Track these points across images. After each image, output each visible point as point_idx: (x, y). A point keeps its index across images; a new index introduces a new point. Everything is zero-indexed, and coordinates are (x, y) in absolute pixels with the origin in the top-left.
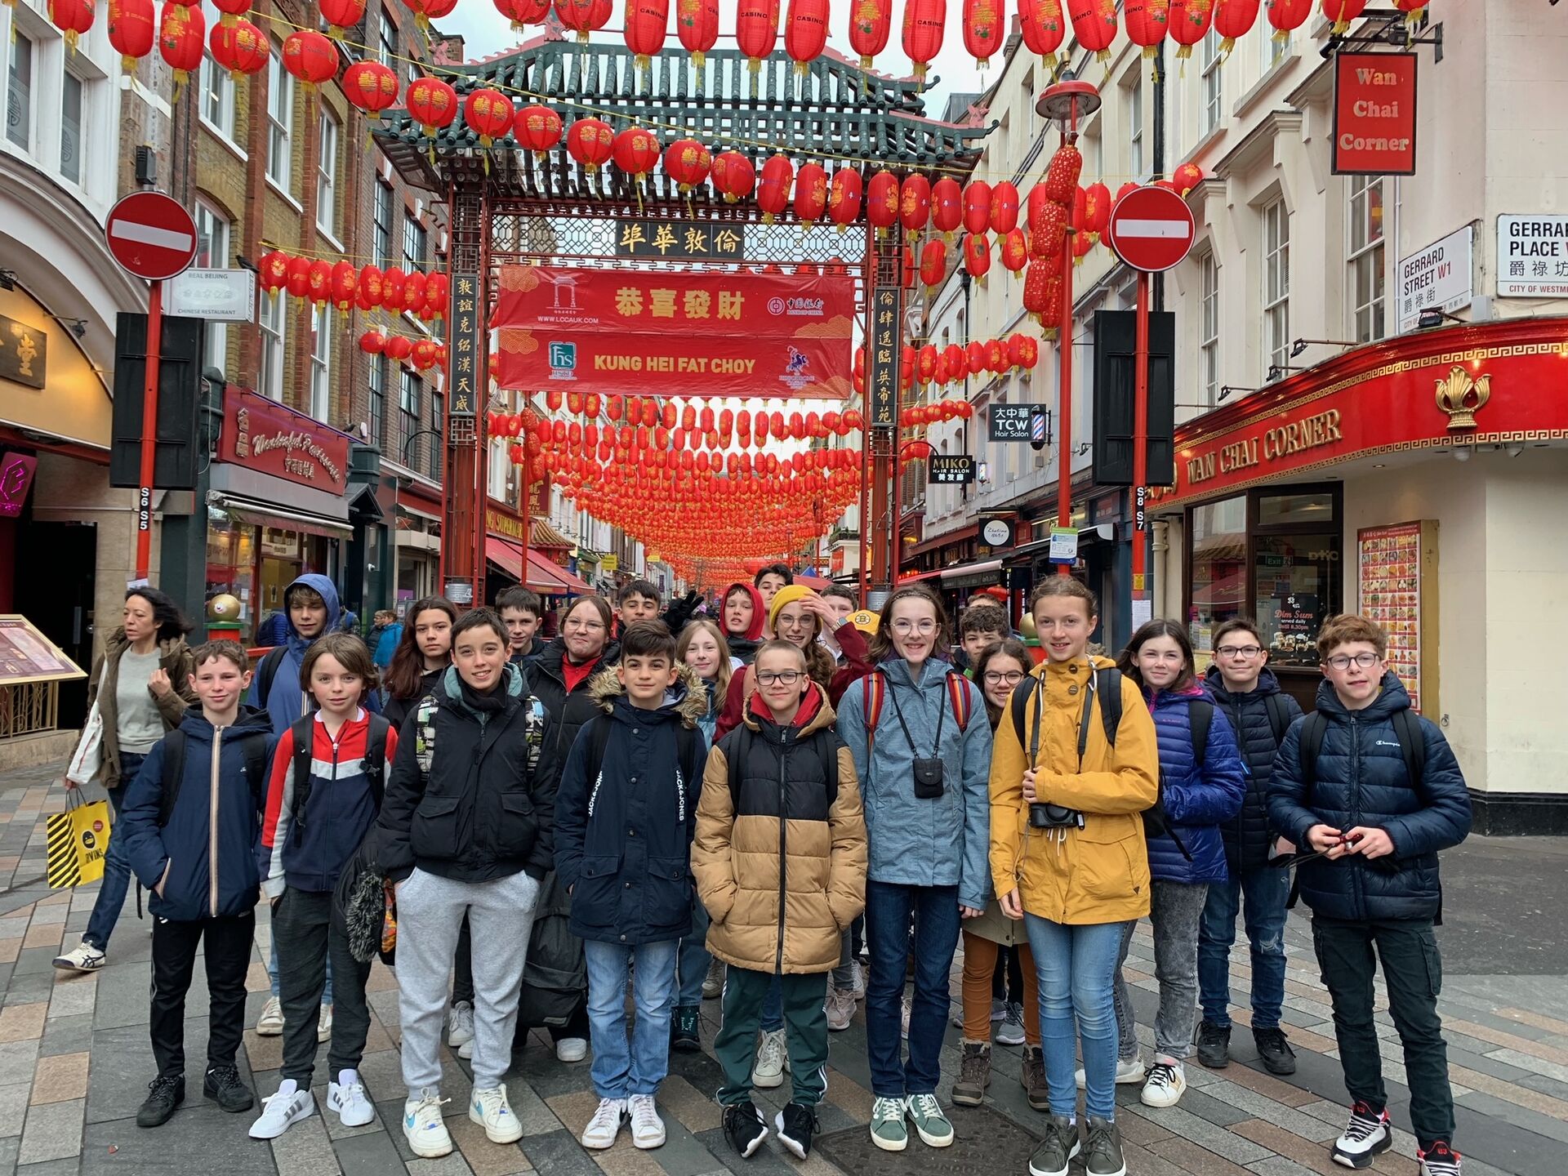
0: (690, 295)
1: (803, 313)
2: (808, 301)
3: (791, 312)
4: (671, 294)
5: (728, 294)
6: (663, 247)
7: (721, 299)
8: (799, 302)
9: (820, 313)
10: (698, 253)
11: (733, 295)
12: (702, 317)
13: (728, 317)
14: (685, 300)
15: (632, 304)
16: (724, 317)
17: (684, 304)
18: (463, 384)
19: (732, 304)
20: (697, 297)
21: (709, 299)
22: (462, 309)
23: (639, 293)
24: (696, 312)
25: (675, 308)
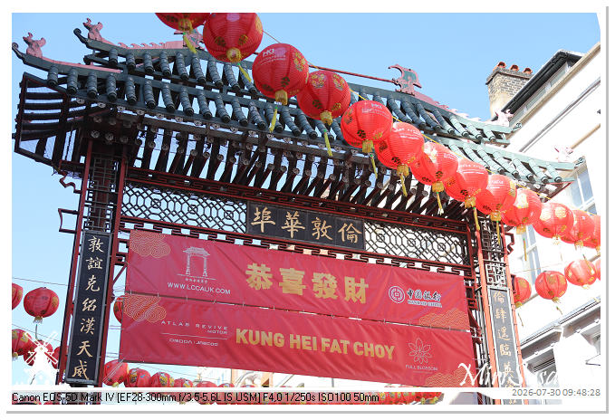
0: (317, 277)
1: (424, 303)
2: (426, 293)
3: (411, 302)
4: (300, 275)
5: (353, 279)
6: (292, 231)
7: (347, 284)
8: (418, 292)
9: (439, 305)
10: (323, 239)
11: (357, 281)
12: (330, 298)
13: (355, 300)
14: (313, 280)
15: (262, 279)
16: (351, 300)
17: (312, 285)
18: (84, 347)
19: (357, 289)
20: (324, 279)
21: (335, 282)
22: (90, 267)
23: (269, 269)
24: (324, 293)
25: (304, 287)
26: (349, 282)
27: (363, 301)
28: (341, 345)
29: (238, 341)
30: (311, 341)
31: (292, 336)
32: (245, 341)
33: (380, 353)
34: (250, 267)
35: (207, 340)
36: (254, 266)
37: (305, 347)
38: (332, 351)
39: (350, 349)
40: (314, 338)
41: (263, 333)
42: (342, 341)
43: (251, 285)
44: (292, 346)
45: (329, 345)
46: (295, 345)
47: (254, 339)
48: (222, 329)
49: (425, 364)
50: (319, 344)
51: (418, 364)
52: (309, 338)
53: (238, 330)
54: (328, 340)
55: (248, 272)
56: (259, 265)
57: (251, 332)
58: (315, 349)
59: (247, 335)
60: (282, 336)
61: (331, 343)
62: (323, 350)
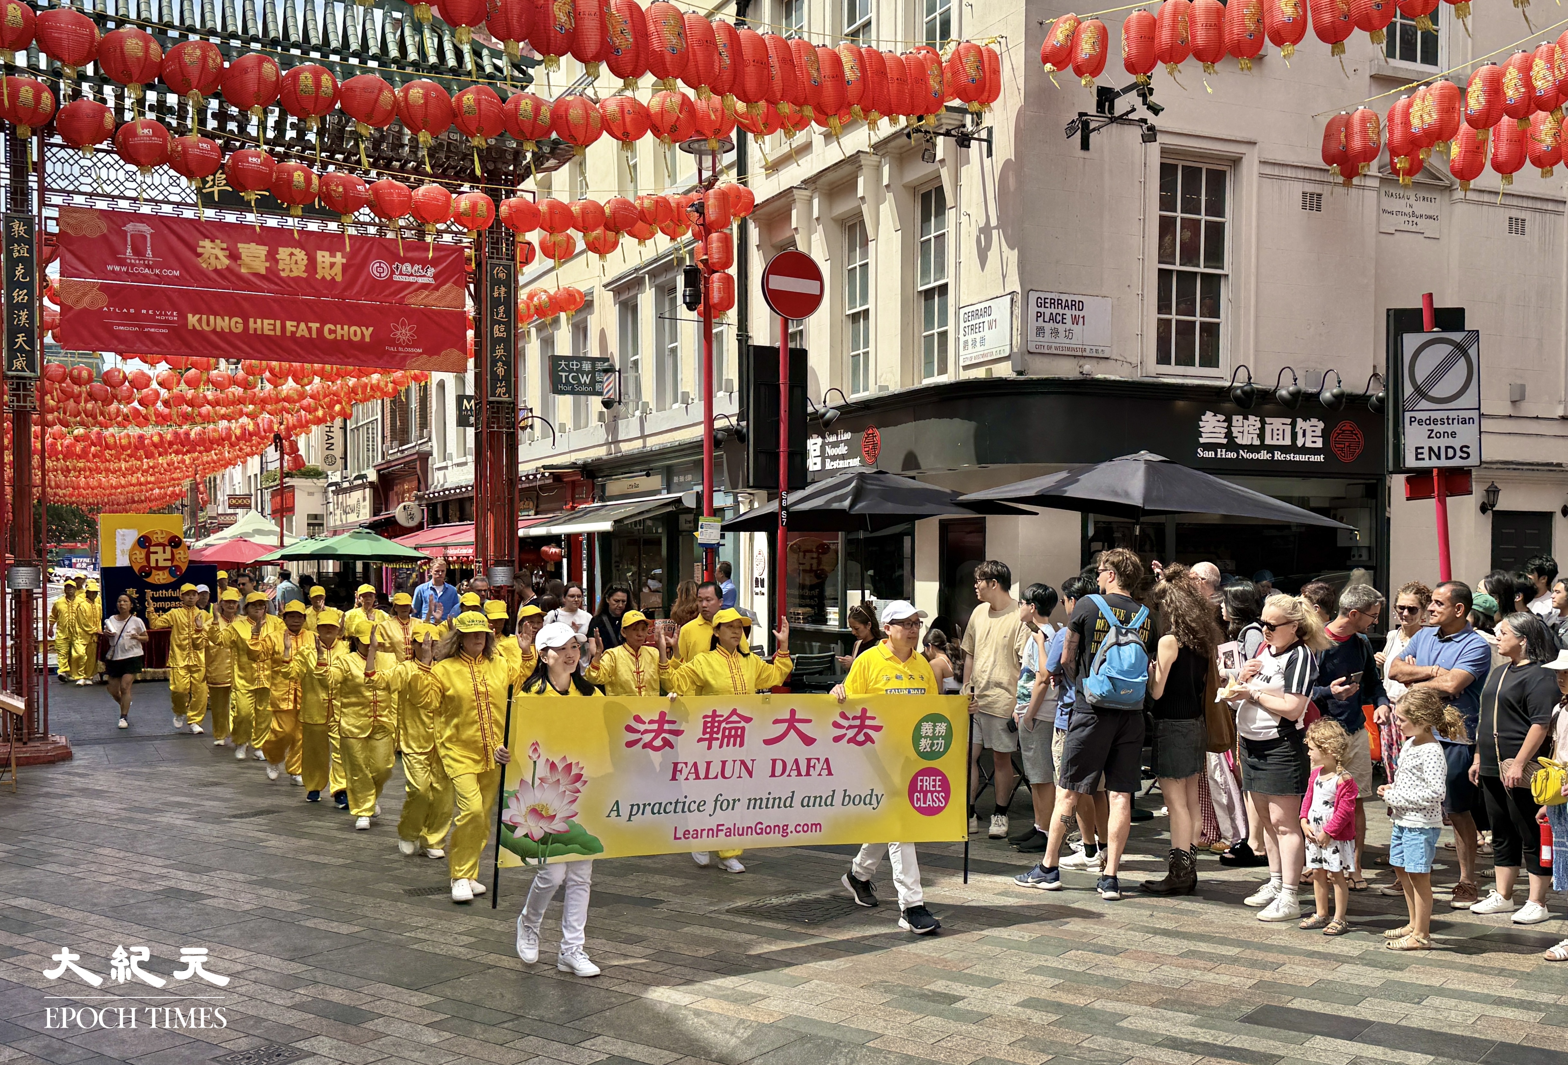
3: (396, 278)
5: (327, 254)
7: (319, 259)
8: (407, 267)
9: (431, 281)
11: (333, 255)
12: (298, 277)
13: (329, 278)
14: (278, 256)
15: (217, 258)
16: (323, 277)
17: (277, 261)
18: (20, 340)
19: (332, 265)
20: (292, 254)
21: (305, 258)
22: (16, 254)
23: (225, 246)
24: (291, 271)
25: (268, 264)
26: (323, 257)
27: (339, 278)
28: (309, 329)
29: (190, 327)
30: (275, 325)
31: (251, 320)
32: (198, 327)
33: (355, 335)
34: (201, 243)
35: (155, 327)
36: (207, 243)
37: (266, 332)
38: (298, 335)
39: (320, 331)
40: (278, 323)
41: (219, 318)
42: (310, 324)
43: (204, 265)
44: (251, 332)
45: (294, 329)
46: (255, 329)
47: (208, 324)
48: (172, 315)
49: (408, 346)
50: (283, 327)
51: (400, 345)
52: (272, 322)
53: (190, 316)
54: (295, 323)
55: (199, 250)
56: (213, 241)
57: (204, 317)
58: (278, 333)
59: (200, 320)
60: (240, 320)
61: (297, 327)
62: (288, 334)
